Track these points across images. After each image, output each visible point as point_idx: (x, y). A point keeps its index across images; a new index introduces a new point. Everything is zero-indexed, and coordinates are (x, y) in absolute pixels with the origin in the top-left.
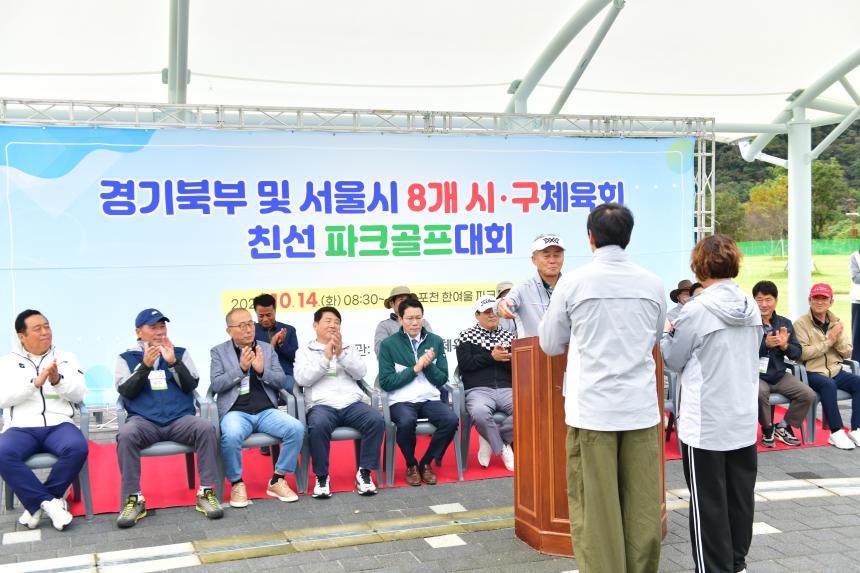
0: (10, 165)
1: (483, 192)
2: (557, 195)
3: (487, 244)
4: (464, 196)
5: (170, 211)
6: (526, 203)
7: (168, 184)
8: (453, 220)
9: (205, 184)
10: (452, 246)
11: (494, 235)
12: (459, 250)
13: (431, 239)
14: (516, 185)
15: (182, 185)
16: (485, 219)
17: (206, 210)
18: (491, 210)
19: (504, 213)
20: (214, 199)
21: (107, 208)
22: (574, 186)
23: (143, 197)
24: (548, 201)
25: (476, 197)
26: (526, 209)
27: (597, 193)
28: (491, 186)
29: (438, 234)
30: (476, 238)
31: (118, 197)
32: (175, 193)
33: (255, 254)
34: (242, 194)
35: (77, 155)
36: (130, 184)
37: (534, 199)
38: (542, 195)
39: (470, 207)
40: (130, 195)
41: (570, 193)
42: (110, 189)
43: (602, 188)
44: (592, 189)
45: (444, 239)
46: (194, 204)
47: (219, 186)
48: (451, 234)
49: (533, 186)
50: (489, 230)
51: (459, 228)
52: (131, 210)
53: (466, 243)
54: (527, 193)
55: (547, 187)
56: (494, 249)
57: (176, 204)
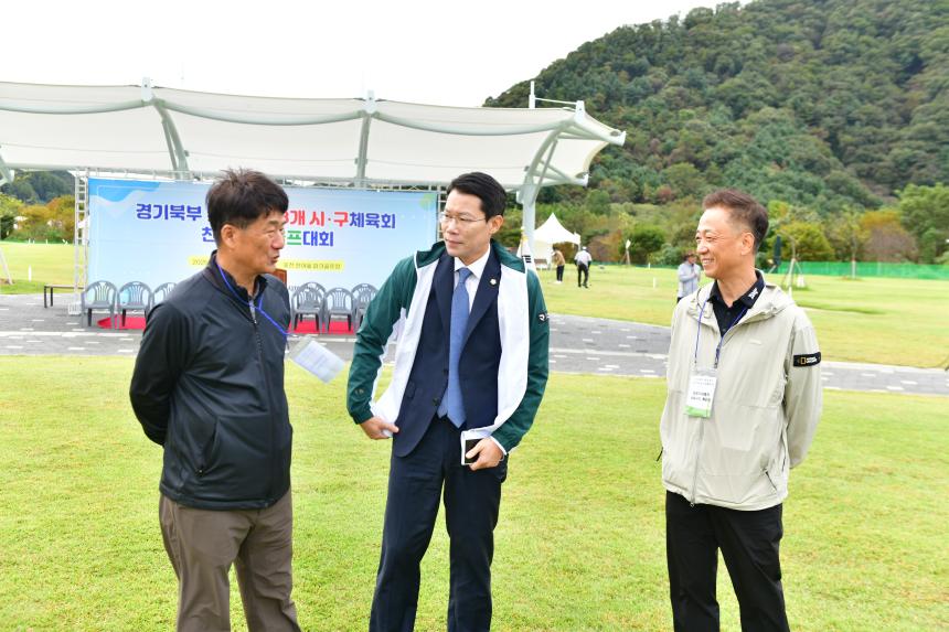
0: (100, 195)
1: (319, 216)
2: (358, 219)
3: (320, 241)
4: (309, 217)
5: (166, 218)
6: (341, 222)
7: (166, 207)
8: (303, 229)
9: (183, 207)
10: (302, 241)
11: (324, 237)
12: (305, 243)
13: (291, 237)
14: (336, 213)
15: (172, 207)
16: (319, 229)
17: (183, 218)
18: (323, 224)
19: (329, 227)
20: (187, 214)
21: (139, 215)
22: (368, 215)
23: (154, 212)
24: (353, 222)
25: (315, 218)
26: (341, 225)
27: (380, 219)
28: (322, 213)
29: (294, 235)
30: (314, 238)
31: (144, 211)
32: (169, 211)
33: (205, 240)
34: (199, 212)
35: (129, 191)
36: (149, 206)
37: (346, 220)
38: (350, 218)
39: (311, 223)
40: (149, 210)
41: (365, 218)
42: (140, 208)
43: (383, 217)
44: (378, 217)
45: (297, 237)
46: (177, 216)
47: (189, 208)
48: (301, 235)
49: (346, 214)
50: (321, 234)
51: (305, 233)
52: (150, 217)
53: (309, 239)
54: (342, 217)
55: (353, 215)
56: (324, 244)
57: (169, 215)
